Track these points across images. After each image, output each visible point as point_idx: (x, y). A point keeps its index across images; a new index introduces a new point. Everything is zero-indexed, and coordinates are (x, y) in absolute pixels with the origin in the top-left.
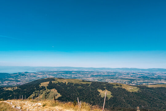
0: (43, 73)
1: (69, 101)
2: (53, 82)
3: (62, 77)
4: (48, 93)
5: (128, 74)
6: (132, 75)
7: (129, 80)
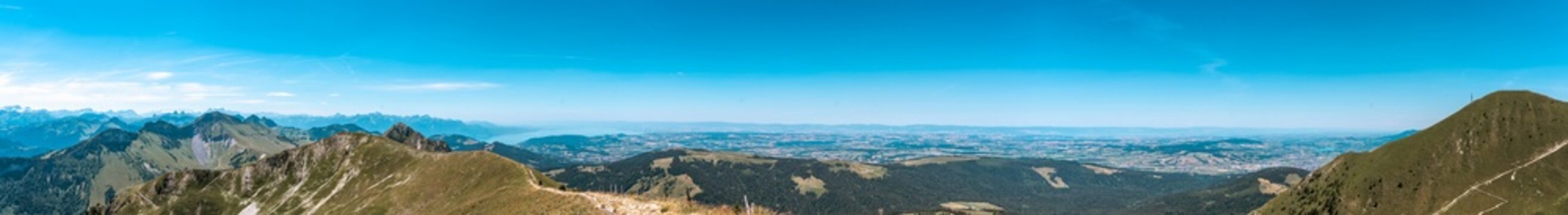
0: (658, 136)
1: (722, 203)
2: (681, 158)
3: (704, 147)
4: (671, 183)
5: (864, 138)
6: (872, 140)
7: (866, 154)
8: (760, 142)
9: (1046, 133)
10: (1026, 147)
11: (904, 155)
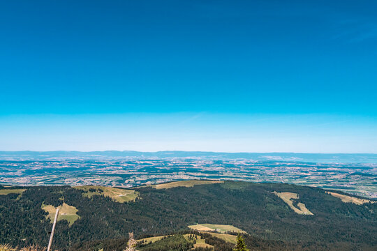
5: (117, 164)
6: (125, 165)
7: (120, 178)
8: (8, 171)
9: (288, 160)
10: (269, 172)
11: (155, 179)
